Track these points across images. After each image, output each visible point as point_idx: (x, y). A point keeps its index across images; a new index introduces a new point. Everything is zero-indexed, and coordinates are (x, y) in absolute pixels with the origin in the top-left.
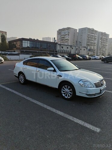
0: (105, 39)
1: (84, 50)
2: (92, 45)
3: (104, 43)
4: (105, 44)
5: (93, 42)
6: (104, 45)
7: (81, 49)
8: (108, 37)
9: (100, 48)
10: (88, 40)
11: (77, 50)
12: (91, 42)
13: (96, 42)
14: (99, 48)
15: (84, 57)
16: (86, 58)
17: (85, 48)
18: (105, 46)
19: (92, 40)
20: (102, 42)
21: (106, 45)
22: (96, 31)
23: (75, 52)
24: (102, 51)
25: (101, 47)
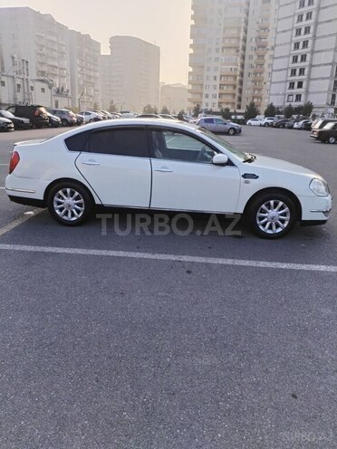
0: (90, 56)
1: (43, 90)
2: (56, 75)
3: (90, 70)
4: (92, 74)
5: (56, 64)
6: (90, 77)
7: (32, 88)
8: (99, 52)
9: (79, 85)
10: (40, 54)
11: (19, 91)
12: (50, 62)
13: (65, 64)
14: (77, 88)
15: (64, 117)
16: (69, 119)
17: (45, 86)
18: (92, 80)
19: (53, 58)
20: (82, 68)
21: (96, 78)
22: (62, 27)
23: (15, 99)
24: (87, 94)
25: (81, 83)
